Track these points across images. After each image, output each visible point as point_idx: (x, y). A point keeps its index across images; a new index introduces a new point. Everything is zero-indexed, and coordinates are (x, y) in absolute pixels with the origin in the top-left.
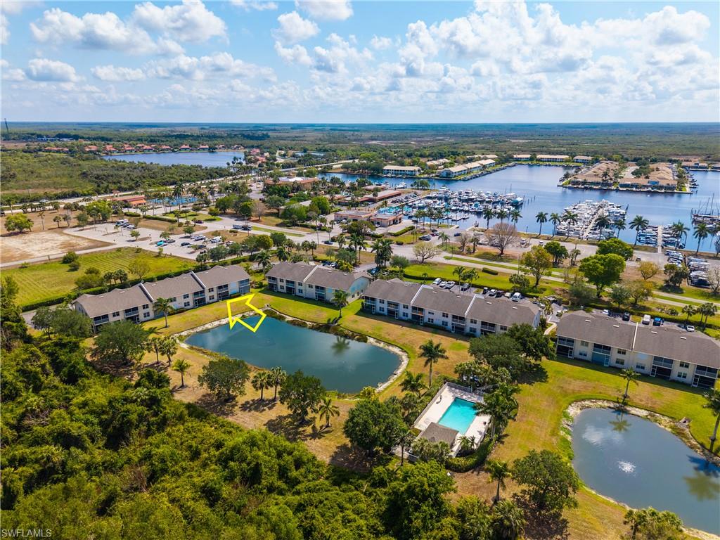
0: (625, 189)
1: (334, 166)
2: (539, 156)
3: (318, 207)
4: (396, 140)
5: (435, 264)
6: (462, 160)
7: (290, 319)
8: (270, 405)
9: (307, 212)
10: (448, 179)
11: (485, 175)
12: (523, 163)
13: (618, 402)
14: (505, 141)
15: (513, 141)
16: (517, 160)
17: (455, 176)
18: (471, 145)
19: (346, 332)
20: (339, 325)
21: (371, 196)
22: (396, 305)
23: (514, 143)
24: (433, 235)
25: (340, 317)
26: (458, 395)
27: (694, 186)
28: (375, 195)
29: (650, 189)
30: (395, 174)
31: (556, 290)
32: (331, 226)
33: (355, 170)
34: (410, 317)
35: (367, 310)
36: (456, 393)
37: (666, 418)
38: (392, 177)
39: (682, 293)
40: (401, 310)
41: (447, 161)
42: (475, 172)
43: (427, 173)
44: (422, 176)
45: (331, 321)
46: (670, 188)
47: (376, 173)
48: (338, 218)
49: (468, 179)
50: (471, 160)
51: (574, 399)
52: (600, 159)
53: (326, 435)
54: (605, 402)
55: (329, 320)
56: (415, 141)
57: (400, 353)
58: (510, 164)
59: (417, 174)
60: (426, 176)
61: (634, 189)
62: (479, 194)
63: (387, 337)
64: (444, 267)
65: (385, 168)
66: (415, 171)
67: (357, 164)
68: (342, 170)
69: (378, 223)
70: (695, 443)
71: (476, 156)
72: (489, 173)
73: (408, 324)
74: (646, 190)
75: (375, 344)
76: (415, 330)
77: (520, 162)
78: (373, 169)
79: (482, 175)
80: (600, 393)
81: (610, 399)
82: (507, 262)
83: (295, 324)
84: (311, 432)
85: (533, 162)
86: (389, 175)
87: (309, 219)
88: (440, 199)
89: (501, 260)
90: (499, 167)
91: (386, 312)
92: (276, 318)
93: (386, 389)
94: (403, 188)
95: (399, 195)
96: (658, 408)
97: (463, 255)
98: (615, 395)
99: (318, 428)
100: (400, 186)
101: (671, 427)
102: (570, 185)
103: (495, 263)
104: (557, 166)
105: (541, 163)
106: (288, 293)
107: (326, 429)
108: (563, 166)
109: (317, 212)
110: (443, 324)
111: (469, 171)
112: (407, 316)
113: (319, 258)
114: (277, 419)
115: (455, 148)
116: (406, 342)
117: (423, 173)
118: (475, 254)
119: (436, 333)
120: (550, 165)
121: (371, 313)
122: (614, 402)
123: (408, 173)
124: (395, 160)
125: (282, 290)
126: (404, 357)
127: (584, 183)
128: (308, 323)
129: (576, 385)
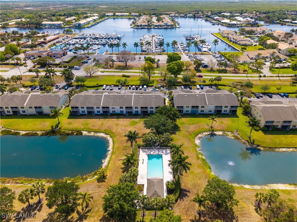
0: (157, 27)
1: (10, 24)
2: (117, 14)
3: (11, 51)
4: (41, 7)
5: (98, 77)
6: (82, 17)
7: (24, 133)
8: (38, 208)
9: (4, 55)
10: (79, 27)
11: (97, 24)
12: (111, 17)
13: (210, 131)
14: (97, 7)
15: (100, 7)
16: (108, 16)
17: (83, 26)
18: (83, 9)
19: (67, 132)
20: (60, 128)
21: (42, 40)
22: (92, 108)
23: (102, 7)
24: (89, 60)
25: (59, 123)
26: (148, 153)
27: (179, 24)
28: (45, 39)
29: (165, 27)
30: (50, 26)
31: (158, 80)
32: (24, 62)
33: (24, 25)
34: (101, 112)
35: (74, 114)
36: (147, 152)
37: (229, 133)
38: (49, 28)
39: (201, 72)
40: (96, 110)
41: (75, 18)
42: (92, 23)
43: (68, 25)
44: (66, 26)
45: (54, 127)
46: (172, 26)
47: (39, 26)
48: (28, 56)
49: (90, 27)
50: (87, 17)
51: (195, 136)
52: (142, 14)
53: (88, 214)
54: (206, 132)
55: (52, 127)
56: (52, 7)
57: (105, 136)
58: (105, 18)
59: (63, 25)
60: (68, 26)
61: (160, 27)
62: (100, 35)
63: (94, 128)
64: (103, 77)
65: (43, 23)
66: (61, 24)
67: (24, 22)
68: (16, 26)
69: (54, 56)
70: (244, 141)
71: (89, 15)
72: (98, 23)
73: (102, 117)
74: (164, 27)
75: (88, 134)
76: (107, 120)
77: (109, 17)
78: (36, 24)
79: (95, 24)
80: (202, 128)
81: (207, 130)
82: (131, 69)
83: (29, 135)
84: (78, 216)
85: (115, 17)
86: (47, 27)
87: (7, 59)
88: (81, 38)
89: (128, 69)
90: (101, 20)
91: (86, 113)
92: (13, 135)
93: (109, 163)
94: (58, 34)
95: (58, 38)
96: (225, 128)
97: (109, 69)
98: (208, 128)
99: (81, 211)
100: (56, 33)
101: (233, 136)
102: (136, 27)
103: (125, 71)
104: (125, 18)
105: (118, 17)
106: (14, 115)
107: (87, 209)
108: (128, 18)
109: (11, 54)
110: (121, 112)
111: (89, 23)
112: (100, 112)
113: (26, 85)
114: (48, 217)
115: (75, 11)
116: (106, 128)
117: (66, 25)
118: (114, 67)
119: (119, 118)
120: (122, 18)
121: (78, 115)
122: (209, 131)
123: (57, 25)
124: (47, 18)
125: (9, 114)
126: (108, 137)
127: (141, 26)
128: (38, 132)
129: (192, 128)
